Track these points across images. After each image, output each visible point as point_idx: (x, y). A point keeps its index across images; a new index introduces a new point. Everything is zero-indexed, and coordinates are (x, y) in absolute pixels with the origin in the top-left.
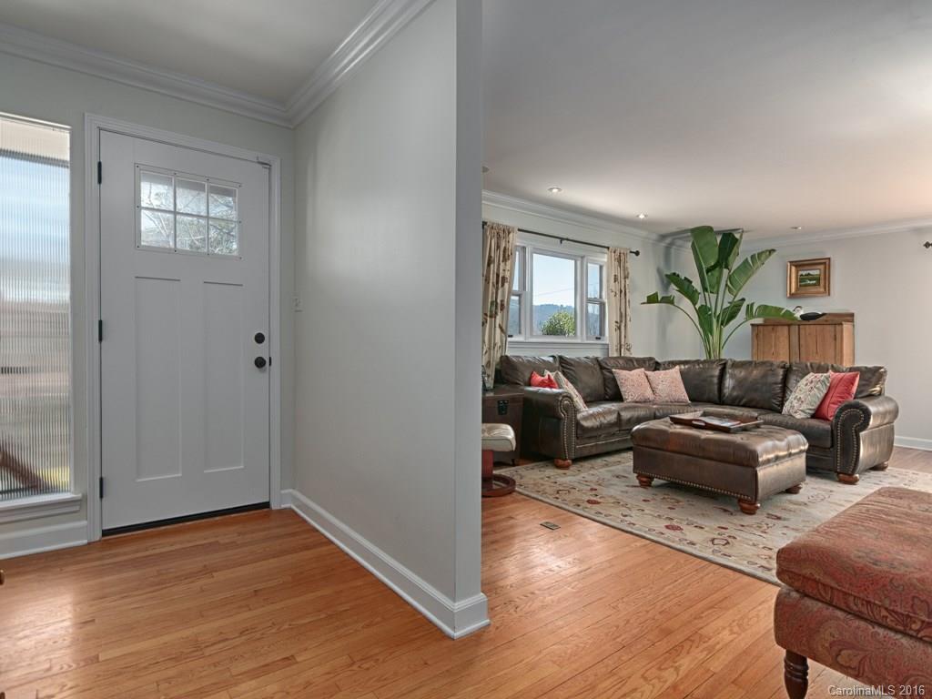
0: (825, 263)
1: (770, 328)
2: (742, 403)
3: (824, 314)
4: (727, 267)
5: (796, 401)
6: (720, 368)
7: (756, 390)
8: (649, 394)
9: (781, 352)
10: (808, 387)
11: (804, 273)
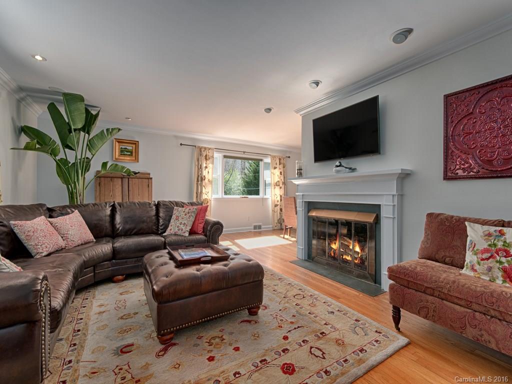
0: (136, 144)
1: (109, 179)
2: (133, 233)
3: (139, 173)
4: (88, 133)
5: (182, 225)
6: (110, 209)
7: (143, 222)
8: (62, 243)
9: (117, 195)
10: (188, 216)
11: (123, 147)
